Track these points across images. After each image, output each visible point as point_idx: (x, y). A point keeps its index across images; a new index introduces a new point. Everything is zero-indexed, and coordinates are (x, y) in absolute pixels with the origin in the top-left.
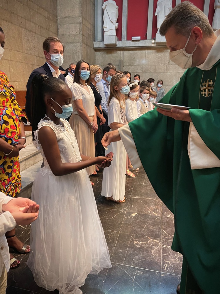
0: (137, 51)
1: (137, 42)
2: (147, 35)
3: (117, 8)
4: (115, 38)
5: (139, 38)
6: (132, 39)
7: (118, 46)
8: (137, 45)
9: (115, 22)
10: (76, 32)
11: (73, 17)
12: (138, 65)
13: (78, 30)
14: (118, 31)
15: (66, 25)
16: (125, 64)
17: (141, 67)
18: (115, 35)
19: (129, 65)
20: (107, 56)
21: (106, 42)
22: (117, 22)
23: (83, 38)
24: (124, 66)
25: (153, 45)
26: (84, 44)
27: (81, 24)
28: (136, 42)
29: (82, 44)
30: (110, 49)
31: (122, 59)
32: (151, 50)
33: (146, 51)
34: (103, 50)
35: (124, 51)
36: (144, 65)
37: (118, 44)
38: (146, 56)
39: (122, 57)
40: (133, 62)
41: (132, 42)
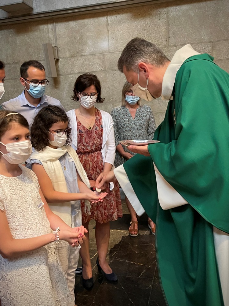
0: (86, 21)
7: (36, 10)
12: (93, 54)
16: (61, 55)
17: (100, 58)
19: (72, 56)
24: (60, 60)
32: (119, 14)
33: (107, 18)
34: (7, 25)
35: (56, 24)
36: (106, 52)
37: (37, 5)
38: (108, 31)
39: (52, 38)
40: (80, 47)
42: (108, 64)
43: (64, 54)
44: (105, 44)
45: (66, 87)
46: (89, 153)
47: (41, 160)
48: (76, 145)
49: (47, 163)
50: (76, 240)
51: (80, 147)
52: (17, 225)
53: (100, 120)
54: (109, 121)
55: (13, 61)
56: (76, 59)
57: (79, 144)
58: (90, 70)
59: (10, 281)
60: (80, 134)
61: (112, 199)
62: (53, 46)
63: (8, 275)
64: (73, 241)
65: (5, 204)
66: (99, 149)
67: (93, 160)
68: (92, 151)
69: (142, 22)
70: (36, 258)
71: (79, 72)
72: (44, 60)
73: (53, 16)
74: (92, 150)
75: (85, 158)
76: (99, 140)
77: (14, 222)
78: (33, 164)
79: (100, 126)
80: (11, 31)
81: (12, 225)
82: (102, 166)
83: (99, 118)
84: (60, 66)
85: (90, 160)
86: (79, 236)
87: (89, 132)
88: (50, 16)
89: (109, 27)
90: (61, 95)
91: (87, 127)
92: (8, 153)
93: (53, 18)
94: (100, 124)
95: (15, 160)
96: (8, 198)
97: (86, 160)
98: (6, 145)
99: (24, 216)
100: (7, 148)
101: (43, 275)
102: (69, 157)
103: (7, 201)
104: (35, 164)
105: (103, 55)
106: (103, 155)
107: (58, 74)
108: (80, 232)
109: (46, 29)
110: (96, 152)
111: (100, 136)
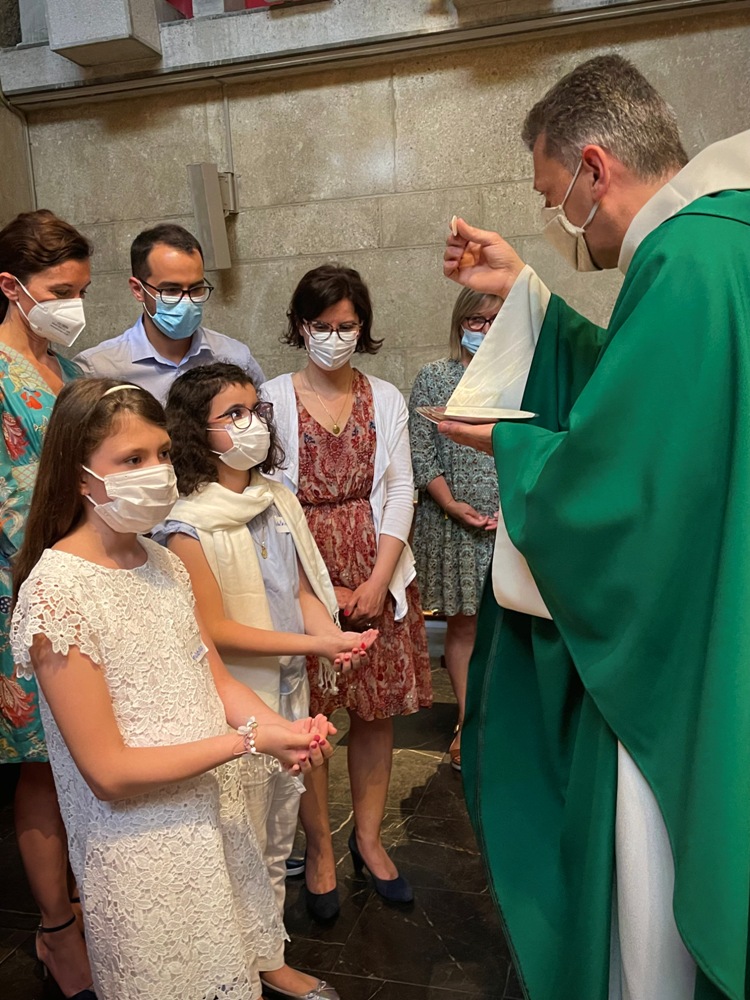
0: (326, 93)
1: (312, 19)
7: (169, 62)
8: (311, 40)
12: (346, 197)
16: (244, 201)
17: (366, 211)
19: (277, 204)
20: (110, 148)
21: (66, 29)
24: (242, 215)
25: (433, 25)
28: (305, 18)
31: (219, 158)
32: (428, 69)
33: (391, 85)
34: (79, 105)
35: (231, 104)
36: (385, 191)
37: (172, 45)
38: (394, 123)
39: (218, 147)
40: (304, 174)
41: (271, 23)
42: (390, 228)
43: (253, 196)
44: (383, 166)
45: (259, 299)
46: (332, 504)
47: (197, 525)
48: (295, 480)
49: (211, 533)
50: (303, 755)
51: (307, 486)
52: (135, 705)
53: (366, 406)
54: (396, 409)
55: (96, 217)
56: (291, 212)
57: (304, 478)
58: (333, 246)
59: (115, 868)
60: (307, 448)
61: (402, 647)
62: (221, 170)
63: (108, 849)
64: (296, 756)
65: (103, 645)
66: (363, 492)
67: (344, 527)
68: (342, 500)
69: (501, 97)
70: (188, 804)
71: (300, 254)
72: (191, 215)
73: (222, 79)
74: (342, 495)
75: (320, 518)
76: (363, 466)
77: (128, 699)
78: (173, 534)
79: (368, 424)
80: (92, 126)
81: (122, 708)
82: (373, 544)
83: (364, 398)
84: (239, 235)
85: (334, 525)
86: (313, 743)
87: (334, 443)
88: (212, 78)
89: (399, 111)
90: (242, 324)
91: (327, 424)
92: (111, 500)
93: (223, 84)
94: (367, 419)
95: (128, 521)
96: (112, 630)
97: (322, 524)
98: (105, 479)
99: (154, 682)
100: (107, 488)
101: (206, 854)
102: (278, 519)
103: (109, 638)
104: (177, 536)
105: (378, 199)
106: (377, 512)
107: (235, 260)
108: (315, 732)
109: (198, 118)
110: (354, 504)
111: (367, 455)
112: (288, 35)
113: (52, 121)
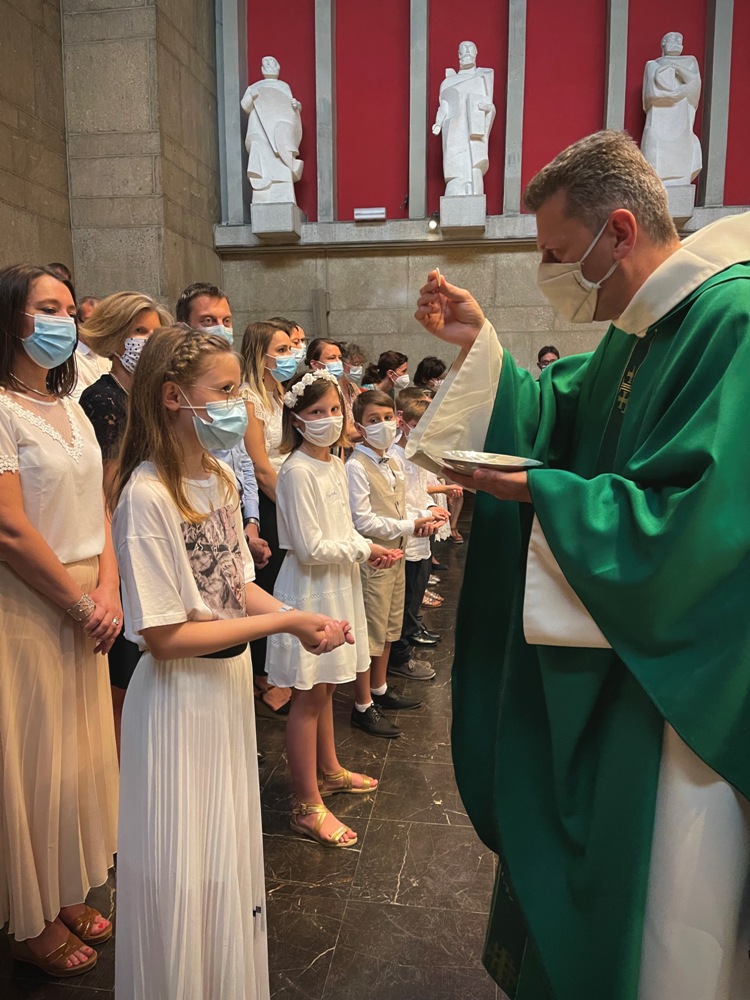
0: (376, 260)
1: (375, 229)
2: (407, 204)
3: (295, 109)
4: (290, 212)
5: (379, 213)
6: (356, 217)
7: (304, 240)
8: (374, 238)
9: (290, 156)
10: (137, 189)
11: (126, 131)
12: (384, 308)
13: (148, 179)
14: (305, 189)
15: (97, 162)
16: (333, 306)
17: (393, 315)
18: (293, 200)
19: (350, 309)
20: (265, 275)
21: (261, 224)
22: (297, 158)
23: (166, 209)
24: (332, 313)
25: (432, 238)
26: (174, 231)
27: (159, 158)
28: (372, 228)
29: (163, 230)
30: (277, 250)
31: (322, 285)
32: (426, 254)
33: (408, 259)
35: (331, 260)
36: (403, 307)
37: (306, 233)
38: (408, 277)
39: (322, 280)
40: (364, 296)
41: (355, 228)
42: (404, 324)
43: (338, 304)
44: (402, 296)
56: (356, 313)
58: (376, 331)
62: (324, 291)
73: (327, 249)
80: (257, 264)
84: (330, 321)
89: (411, 271)
93: (326, 251)
105: (398, 310)
109: (312, 265)
112: (363, 234)
113: (235, 260)
